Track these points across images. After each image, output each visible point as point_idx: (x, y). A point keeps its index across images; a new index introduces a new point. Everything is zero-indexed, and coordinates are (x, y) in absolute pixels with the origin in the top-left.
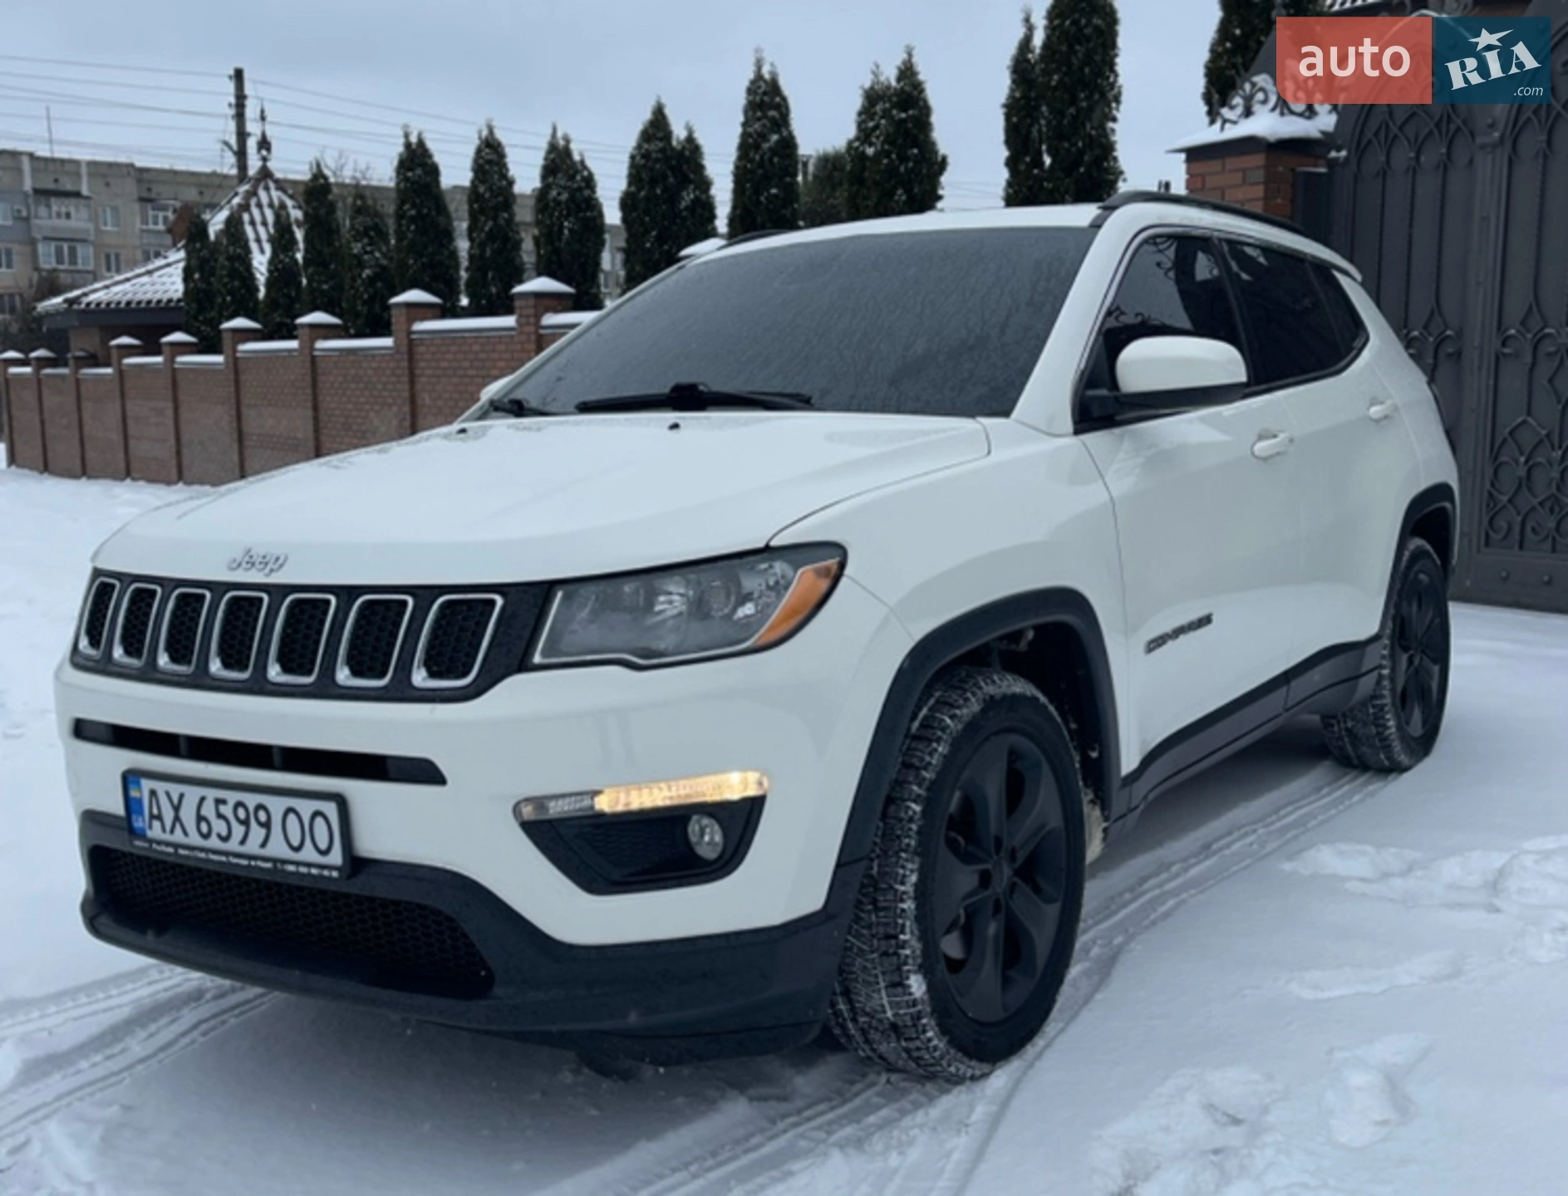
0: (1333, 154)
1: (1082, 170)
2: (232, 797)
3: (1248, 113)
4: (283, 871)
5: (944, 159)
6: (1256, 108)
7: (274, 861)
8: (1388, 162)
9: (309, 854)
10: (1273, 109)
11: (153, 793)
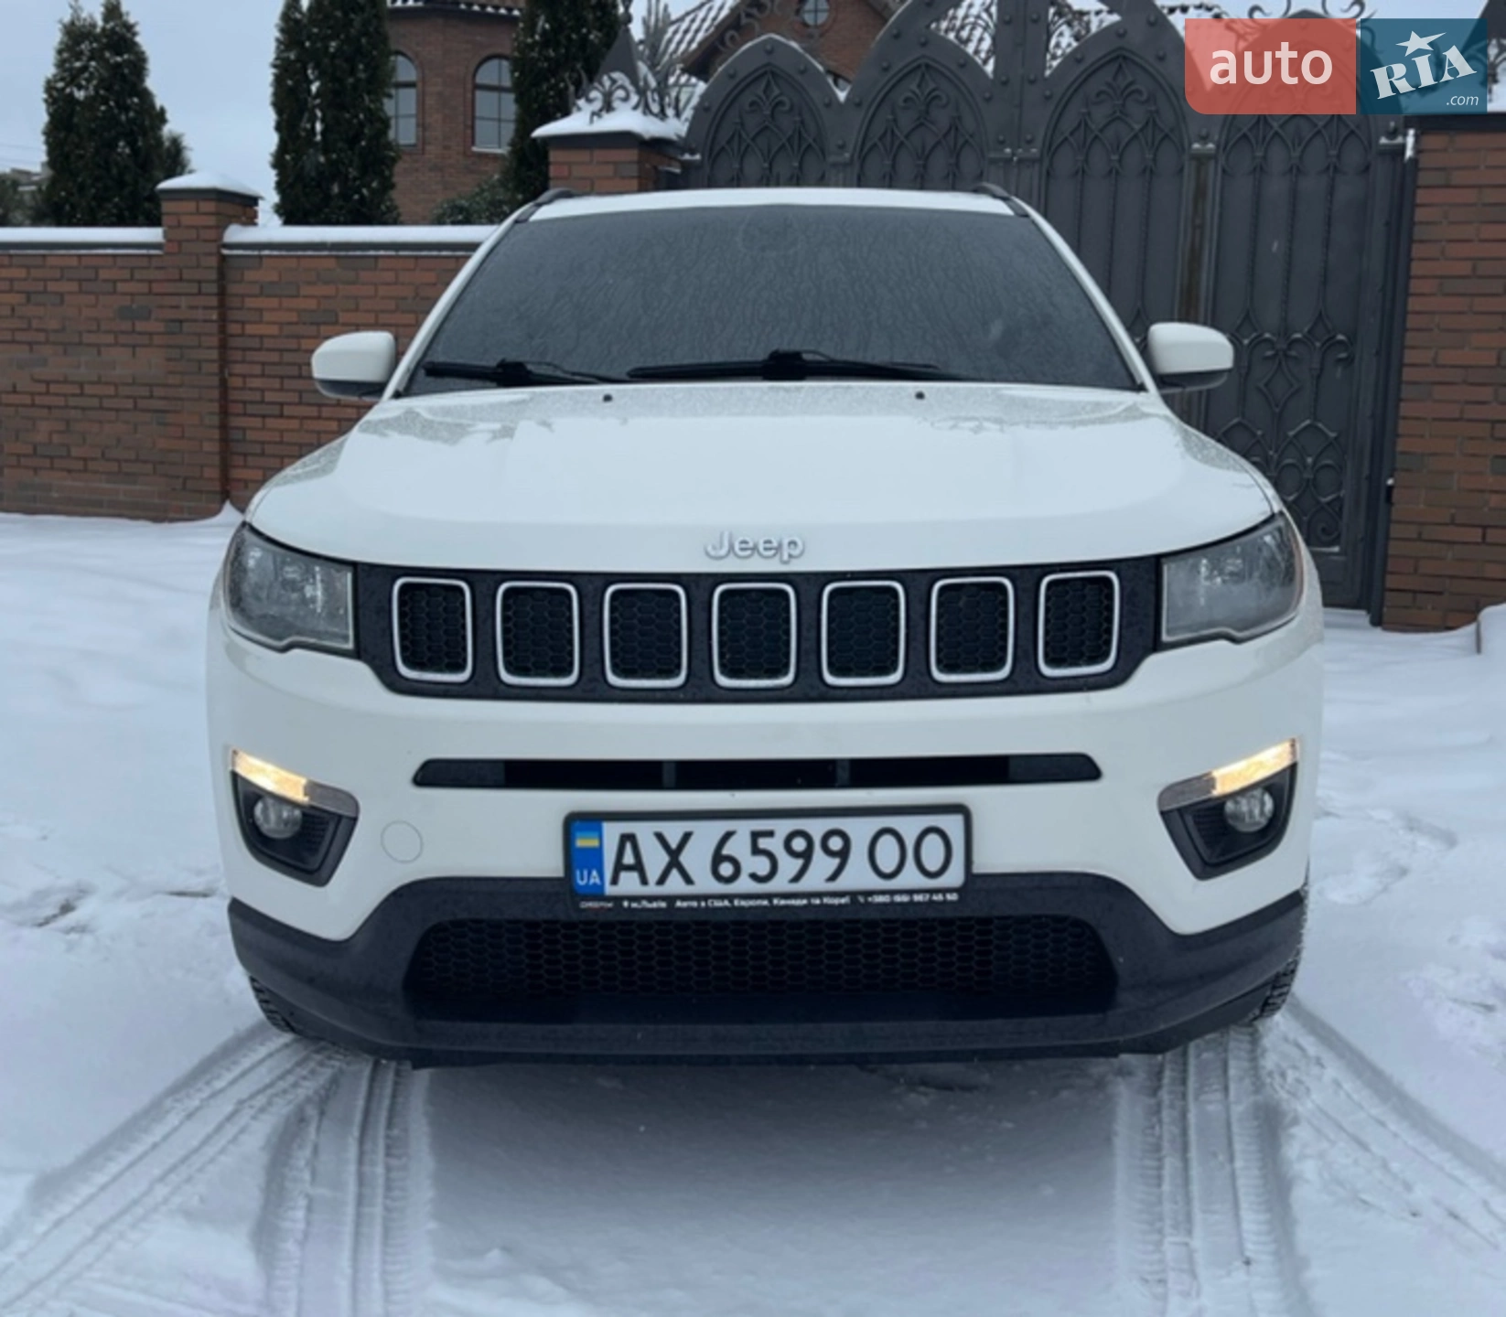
0: (687, 157)
1: (363, 143)
2: (783, 827)
3: (608, 107)
4: (867, 903)
5: (163, 111)
6: (616, 104)
7: (853, 895)
8: (741, 169)
9: (910, 878)
10: (635, 108)
11: (628, 838)
